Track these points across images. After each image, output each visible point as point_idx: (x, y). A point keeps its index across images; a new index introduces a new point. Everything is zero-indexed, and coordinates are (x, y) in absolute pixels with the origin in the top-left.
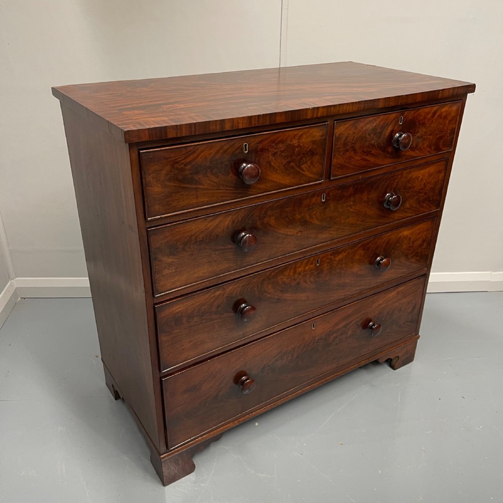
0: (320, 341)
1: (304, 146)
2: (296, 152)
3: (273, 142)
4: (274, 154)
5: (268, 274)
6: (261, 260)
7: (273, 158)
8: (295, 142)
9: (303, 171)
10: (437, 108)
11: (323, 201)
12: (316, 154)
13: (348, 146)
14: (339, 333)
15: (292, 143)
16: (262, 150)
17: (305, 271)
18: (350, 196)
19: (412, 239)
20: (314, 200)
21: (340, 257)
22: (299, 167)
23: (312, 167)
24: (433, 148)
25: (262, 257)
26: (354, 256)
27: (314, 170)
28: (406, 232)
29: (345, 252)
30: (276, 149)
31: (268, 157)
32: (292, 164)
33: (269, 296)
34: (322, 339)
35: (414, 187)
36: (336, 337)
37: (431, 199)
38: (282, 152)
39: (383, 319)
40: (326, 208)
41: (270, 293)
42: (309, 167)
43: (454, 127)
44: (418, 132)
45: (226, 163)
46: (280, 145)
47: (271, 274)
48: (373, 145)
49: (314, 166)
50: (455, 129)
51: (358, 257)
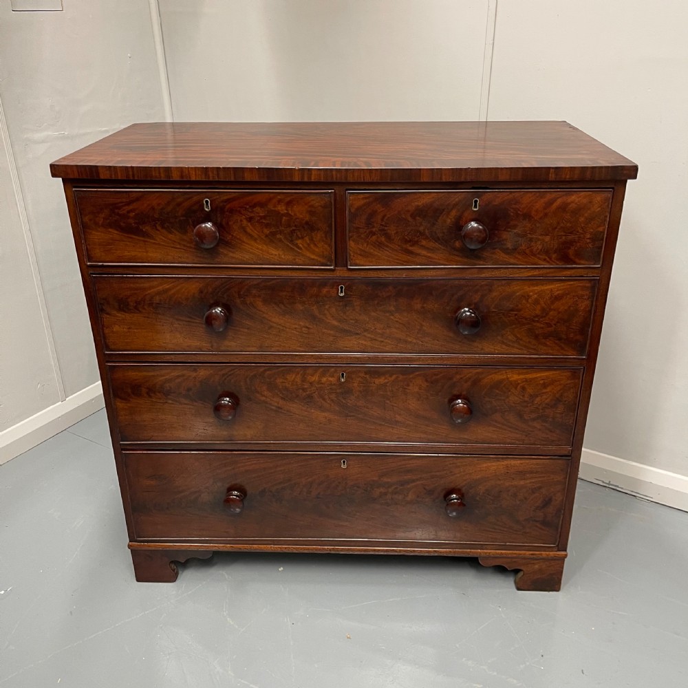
0: (355, 488)
1: (295, 215)
2: (283, 220)
3: (247, 204)
4: (250, 219)
5: (262, 370)
6: (248, 349)
7: (249, 224)
8: (281, 208)
9: (300, 249)
10: (554, 195)
11: (342, 295)
12: (318, 230)
13: (373, 227)
14: (390, 490)
15: (276, 209)
16: (231, 211)
17: (319, 382)
18: (389, 297)
19: (530, 390)
20: (325, 291)
21: (382, 380)
22: (292, 241)
23: (312, 246)
24: (554, 256)
25: (249, 346)
26: (408, 385)
27: (317, 250)
28: (514, 377)
29: (391, 376)
30: (252, 212)
31: (241, 221)
32: (278, 236)
33: (263, 398)
34: (358, 487)
35: (519, 310)
36: (386, 494)
37: (564, 336)
38: (262, 218)
39: (478, 498)
40: (346, 305)
41: (264, 396)
42: (309, 245)
43: (601, 229)
44: (515, 227)
45: (182, 218)
46: (257, 209)
47: (265, 371)
48: (422, 234)
49: (315, 245)
50: (604, 232)
51: (416, 389)
